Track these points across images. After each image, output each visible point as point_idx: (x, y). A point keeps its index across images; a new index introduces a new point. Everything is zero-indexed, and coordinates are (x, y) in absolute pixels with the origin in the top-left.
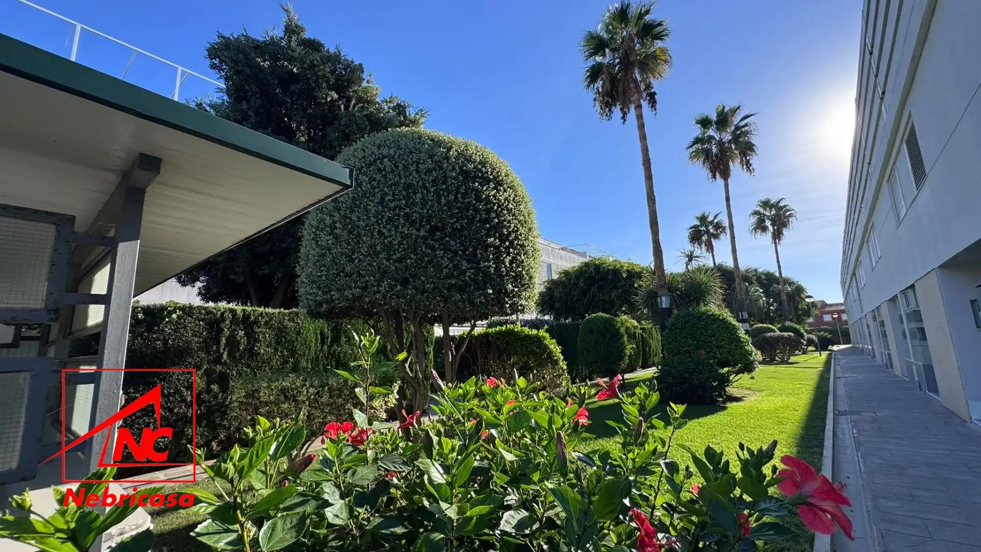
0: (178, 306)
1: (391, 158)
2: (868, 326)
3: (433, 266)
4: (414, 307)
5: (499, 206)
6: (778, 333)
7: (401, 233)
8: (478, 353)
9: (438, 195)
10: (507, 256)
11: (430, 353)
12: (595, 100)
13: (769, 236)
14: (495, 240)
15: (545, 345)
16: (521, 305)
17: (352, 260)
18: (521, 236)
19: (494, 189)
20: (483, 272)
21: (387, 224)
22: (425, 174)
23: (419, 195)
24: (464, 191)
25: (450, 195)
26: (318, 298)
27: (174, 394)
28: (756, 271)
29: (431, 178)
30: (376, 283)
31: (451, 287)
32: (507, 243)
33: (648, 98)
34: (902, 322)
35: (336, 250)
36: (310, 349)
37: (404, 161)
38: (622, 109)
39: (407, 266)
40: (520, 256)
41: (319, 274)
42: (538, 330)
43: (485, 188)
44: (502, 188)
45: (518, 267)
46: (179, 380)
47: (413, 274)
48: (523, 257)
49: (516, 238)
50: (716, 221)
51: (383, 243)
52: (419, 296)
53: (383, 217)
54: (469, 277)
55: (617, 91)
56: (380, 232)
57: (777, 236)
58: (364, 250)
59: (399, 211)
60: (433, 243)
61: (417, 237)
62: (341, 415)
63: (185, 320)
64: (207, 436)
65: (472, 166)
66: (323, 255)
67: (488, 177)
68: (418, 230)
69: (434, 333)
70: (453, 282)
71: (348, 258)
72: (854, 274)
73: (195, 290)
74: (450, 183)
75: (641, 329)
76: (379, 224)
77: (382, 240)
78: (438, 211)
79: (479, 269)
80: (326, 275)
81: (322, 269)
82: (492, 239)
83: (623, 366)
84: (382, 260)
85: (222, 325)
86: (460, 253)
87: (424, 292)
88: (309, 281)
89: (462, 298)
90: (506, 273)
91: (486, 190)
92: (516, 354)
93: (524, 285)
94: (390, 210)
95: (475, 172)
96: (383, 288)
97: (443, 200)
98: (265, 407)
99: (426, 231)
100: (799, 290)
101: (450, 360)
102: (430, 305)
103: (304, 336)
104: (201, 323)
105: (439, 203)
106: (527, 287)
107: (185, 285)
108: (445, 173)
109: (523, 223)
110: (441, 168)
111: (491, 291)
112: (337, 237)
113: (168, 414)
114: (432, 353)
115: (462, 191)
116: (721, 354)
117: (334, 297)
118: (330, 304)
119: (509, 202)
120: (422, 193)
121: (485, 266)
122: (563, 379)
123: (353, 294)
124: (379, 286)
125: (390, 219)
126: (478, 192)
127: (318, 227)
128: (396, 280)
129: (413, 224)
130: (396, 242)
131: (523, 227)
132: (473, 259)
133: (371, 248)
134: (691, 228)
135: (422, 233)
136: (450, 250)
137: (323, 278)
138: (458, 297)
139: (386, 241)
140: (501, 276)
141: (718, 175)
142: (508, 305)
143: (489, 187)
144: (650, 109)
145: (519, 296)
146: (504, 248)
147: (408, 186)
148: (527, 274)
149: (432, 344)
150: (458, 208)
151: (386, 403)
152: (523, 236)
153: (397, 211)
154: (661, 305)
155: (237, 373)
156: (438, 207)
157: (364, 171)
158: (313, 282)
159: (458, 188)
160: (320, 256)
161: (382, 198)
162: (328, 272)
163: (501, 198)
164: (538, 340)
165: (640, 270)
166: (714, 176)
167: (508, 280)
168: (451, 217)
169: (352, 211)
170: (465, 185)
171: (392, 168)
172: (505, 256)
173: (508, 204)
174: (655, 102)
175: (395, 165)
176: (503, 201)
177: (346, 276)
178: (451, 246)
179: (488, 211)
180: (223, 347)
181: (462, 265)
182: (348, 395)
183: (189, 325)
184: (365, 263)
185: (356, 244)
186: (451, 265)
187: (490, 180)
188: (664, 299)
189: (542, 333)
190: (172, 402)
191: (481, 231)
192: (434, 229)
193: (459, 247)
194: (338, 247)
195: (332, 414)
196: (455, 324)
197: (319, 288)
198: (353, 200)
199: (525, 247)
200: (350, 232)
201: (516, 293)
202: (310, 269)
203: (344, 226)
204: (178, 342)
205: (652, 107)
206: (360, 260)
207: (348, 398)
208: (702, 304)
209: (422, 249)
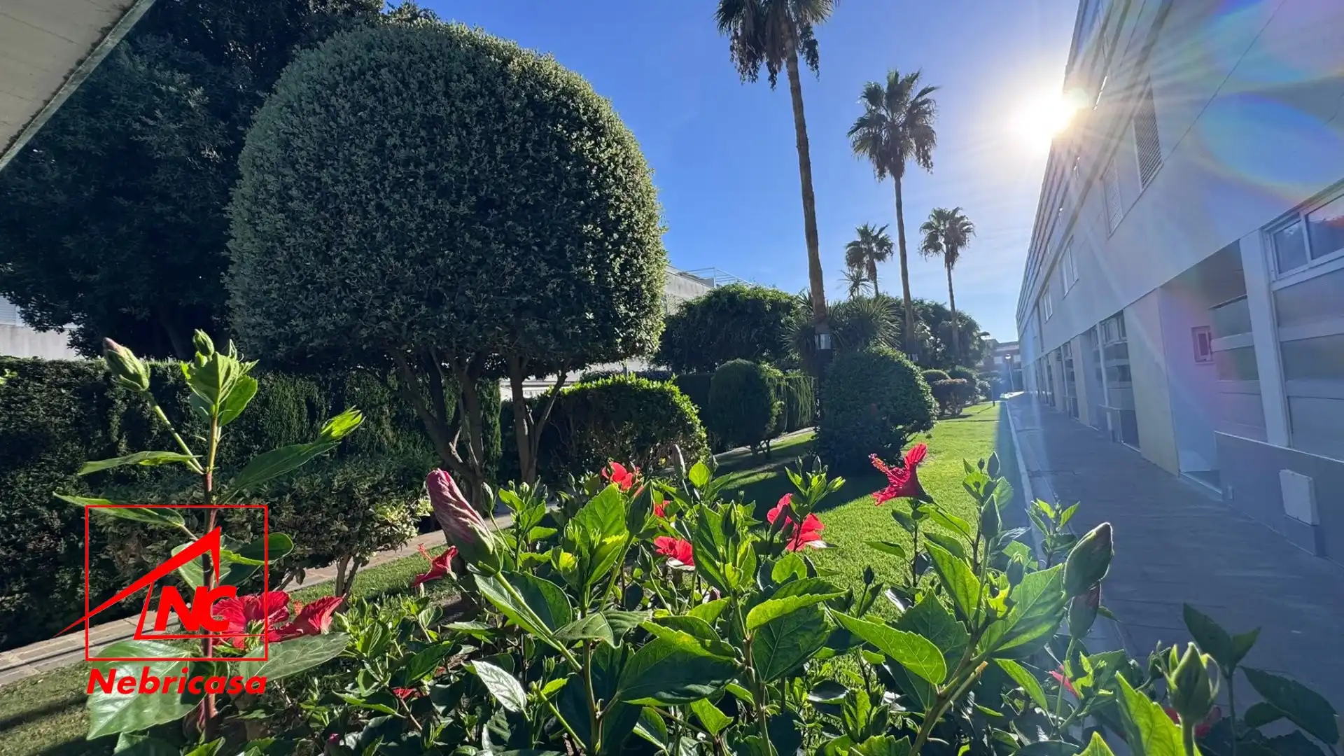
0: (6, 361)
1: (395, 68)
2: (1049, 368)
3: (487, 272)
4: (455, 345)
5: (600, 170)
6: (950, 380)
7: (421, 208)
8: (571, 420)
9: (489, 141)
10: (615, 257)
11: (495, 425)
12: (732, 48)
13: (941, 257)
14: (595, 228)
15: (673, 403)
16: (640, 341)
17: (328, 261)
18: (638, 225)
19: (589, 138)
20: (577, 283)
21: (392, 191)
22: (463, 101)
23: (453, 139)
24: (537, 138)
25: (512, 142)
26: (267, 333)
27: (23, 517)
28: (922, 302)
29: (474, 108)
30: (380, 301)
31: (520, 309)
32: (616, 236)
33: (806, 50)
34: (1097, 359)
35: (293, 240)
36: (289, 427)
37: (419, 74)
38: (769, 65)
39: (437, 271)
40: (637, 259)
41: (265, 287)
42: (663, 383)
43: (575, 135)
44: (603, 139)
45: (633, 276)
46: (29, 494)
47: (450, 285)
48: (641, 261)
49: (630, 228)
50: (880, 237)
51: (387, 227)
52: (464, 324)
53: (384, 178)
54: (553, 290)
55: (763, 36)
56: (380, 207)
57: (951, 258)
58: (351, 239)
59: (416, 167)
60: (485, 231)
61: (454, 216)
62: (323, 542)
63: (26, 387)
64: (104, 582)
65: (551, 94)
66: (270, 252)
67: (578, 118)
68: (455, 204)
69: (499, 395)
70: (525, 299)
71: (321, 257)
72: (1037, 304)
73: (65, 338)
74: (510, 121)
75: (787, 380)
76: (377, 192)
77: (385, 221)
78: (492, 172)
79: (570, 277)
80: (279, 289)
81: (270, 277)
82: (590, 227)
83: (770, 429)
84: (387, 259)
85: (109, 394)
86: (536, 248)
87: (471, 317)
88: (248, 303)
89: (541, 327)
90: (616, 287)
91: (576, 139)
92: (630, 419)
93: (643, 308)
94: (396, 164)
95: (556, 107)
96: (392, 311)
97: (499, 150)
98: (159, 540)
99: (470, 208)
100: (971, 326)
101: (527, 433)
102: (485, 340)
103: (277, 407)
104: (63, 391)
105: (493, 156)
106: (649, 312)
107: (45, 329)
108: (499, 101)
109: (641, 205)
110: (492, 93)
111: (590, 316)
112: (293, 217)
113: (13, 553)
114: (498, 425)
115: (534, 137)
116: (895, 408)
117: (297, 330)
118: (292, 344)
119: (616, 166)
120: (459, 136)
121: (579, 272)
122: (700, 454)
123: (334, 324)
124: (385, 306)
125: (398, 184)
126: (562, 143)
127: (256, 199)
128: (419, 296)
129: (444, 192)
130: (412, 225)
131: (640, 210)
132: (558, 260)
133: (365, 236)
134: (850, 245)
135: (463, 209)
136: (517, 244)
137: (274, 295)
138: (534, 325)
139: (392, 223)
140: (607, 292)
141: (888, 173)
142: (620, 340)
143: (583, 135)
144: (809, 66)
145: (637, 325)
146: (610, 243)
147: (431, 123)
148: (648, 290)
149: (497, 411)
150: (529, 167)
151: (413, 513)
152: (641, 225)
153: (412, 168)
154: (820, 345)
155: (151, 474)
156: (490, 162)
157: (342, 91)
158: (257, 304)
159: (527, 131)
160: (265, 254)
161: (381, 144)
162: (283, 283)
163: (602, 155)
164: (664, 396)
165: (787, 300)
166: (882, 173)
167: (618, 297)
168: (516, 182)
169: (321, 167)
170: (538, 127)
171: (397, 88)
172: (612, 257)
173: (615, 169)
174: (816, 55)
175: (403, 82)
176: (606, 162)
177: (320, 290)
178: (518, 235)
179: (583, 177)
180: (116, 432)
181: (540, 270)
182: (335, 506)
183: (37, 396)
184: (355, 265)
185: (334, 229)
186: (520, 269)
187: (582, 125)
188: (823, 337)
189: (668, 386)
190: (19, 532)
191: (570, 211)
192: (484, 205)
193: (533, 237)
194: (298, 235)
195: (304, 542)
196: (533, 378)
197: (269, 315)
198: (320, 145)
199: (643, 244)
200: (321, 206)
201: (632, 320)
202: (247, 280)
203: (307, 196)
204: (17, 426)
205: (812, 64)
206: (344, 260)
207: (336, 510)
208: (871, 343)
209: (464, 240)
